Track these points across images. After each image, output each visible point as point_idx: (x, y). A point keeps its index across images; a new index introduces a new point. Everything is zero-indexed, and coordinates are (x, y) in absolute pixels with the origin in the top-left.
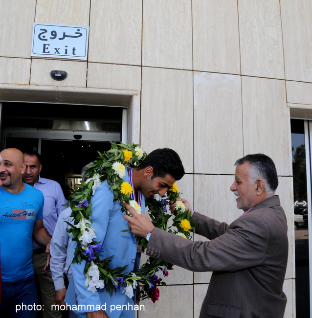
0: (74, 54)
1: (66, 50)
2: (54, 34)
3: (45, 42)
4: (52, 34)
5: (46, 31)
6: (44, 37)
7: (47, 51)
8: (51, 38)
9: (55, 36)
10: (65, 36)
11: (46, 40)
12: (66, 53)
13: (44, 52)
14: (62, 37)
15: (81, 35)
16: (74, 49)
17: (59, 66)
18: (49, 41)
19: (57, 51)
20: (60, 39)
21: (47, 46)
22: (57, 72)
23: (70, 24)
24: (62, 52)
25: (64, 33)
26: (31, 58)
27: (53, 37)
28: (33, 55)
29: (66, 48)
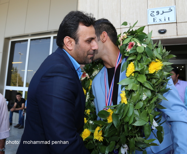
0: (169, 20)
1: (165, 19)
2: (158, 13)
3: (154, 17)
4: (157, 13)
5: (154, 12)
6: (153, 15)
7: (155, 21)
8: (157, 15)
9: (159, 13)
10: (163, 12)
11: (154, 16)
12: (165, 20)
13: (154, 21)
14: (162, 13)
15: (172, 10)
16: (169, 18)
17: (162, 27)
18: (156, 16)
19: (160, 20)
20: (161, 14)
21: (155, 19)
22: (162, 30)
23: (165, 6)
24: (163, 20)
25: (163, 11)
26: (148, 25)
27: (158, 14)
28: (149, 24)
29: (165, 18)
